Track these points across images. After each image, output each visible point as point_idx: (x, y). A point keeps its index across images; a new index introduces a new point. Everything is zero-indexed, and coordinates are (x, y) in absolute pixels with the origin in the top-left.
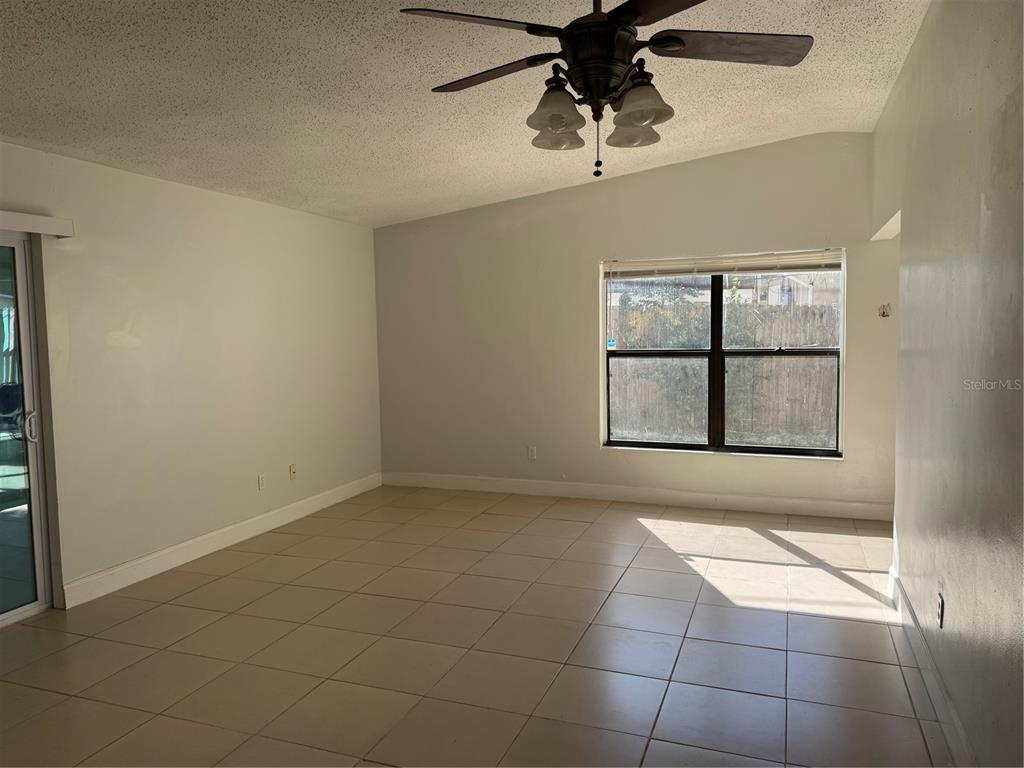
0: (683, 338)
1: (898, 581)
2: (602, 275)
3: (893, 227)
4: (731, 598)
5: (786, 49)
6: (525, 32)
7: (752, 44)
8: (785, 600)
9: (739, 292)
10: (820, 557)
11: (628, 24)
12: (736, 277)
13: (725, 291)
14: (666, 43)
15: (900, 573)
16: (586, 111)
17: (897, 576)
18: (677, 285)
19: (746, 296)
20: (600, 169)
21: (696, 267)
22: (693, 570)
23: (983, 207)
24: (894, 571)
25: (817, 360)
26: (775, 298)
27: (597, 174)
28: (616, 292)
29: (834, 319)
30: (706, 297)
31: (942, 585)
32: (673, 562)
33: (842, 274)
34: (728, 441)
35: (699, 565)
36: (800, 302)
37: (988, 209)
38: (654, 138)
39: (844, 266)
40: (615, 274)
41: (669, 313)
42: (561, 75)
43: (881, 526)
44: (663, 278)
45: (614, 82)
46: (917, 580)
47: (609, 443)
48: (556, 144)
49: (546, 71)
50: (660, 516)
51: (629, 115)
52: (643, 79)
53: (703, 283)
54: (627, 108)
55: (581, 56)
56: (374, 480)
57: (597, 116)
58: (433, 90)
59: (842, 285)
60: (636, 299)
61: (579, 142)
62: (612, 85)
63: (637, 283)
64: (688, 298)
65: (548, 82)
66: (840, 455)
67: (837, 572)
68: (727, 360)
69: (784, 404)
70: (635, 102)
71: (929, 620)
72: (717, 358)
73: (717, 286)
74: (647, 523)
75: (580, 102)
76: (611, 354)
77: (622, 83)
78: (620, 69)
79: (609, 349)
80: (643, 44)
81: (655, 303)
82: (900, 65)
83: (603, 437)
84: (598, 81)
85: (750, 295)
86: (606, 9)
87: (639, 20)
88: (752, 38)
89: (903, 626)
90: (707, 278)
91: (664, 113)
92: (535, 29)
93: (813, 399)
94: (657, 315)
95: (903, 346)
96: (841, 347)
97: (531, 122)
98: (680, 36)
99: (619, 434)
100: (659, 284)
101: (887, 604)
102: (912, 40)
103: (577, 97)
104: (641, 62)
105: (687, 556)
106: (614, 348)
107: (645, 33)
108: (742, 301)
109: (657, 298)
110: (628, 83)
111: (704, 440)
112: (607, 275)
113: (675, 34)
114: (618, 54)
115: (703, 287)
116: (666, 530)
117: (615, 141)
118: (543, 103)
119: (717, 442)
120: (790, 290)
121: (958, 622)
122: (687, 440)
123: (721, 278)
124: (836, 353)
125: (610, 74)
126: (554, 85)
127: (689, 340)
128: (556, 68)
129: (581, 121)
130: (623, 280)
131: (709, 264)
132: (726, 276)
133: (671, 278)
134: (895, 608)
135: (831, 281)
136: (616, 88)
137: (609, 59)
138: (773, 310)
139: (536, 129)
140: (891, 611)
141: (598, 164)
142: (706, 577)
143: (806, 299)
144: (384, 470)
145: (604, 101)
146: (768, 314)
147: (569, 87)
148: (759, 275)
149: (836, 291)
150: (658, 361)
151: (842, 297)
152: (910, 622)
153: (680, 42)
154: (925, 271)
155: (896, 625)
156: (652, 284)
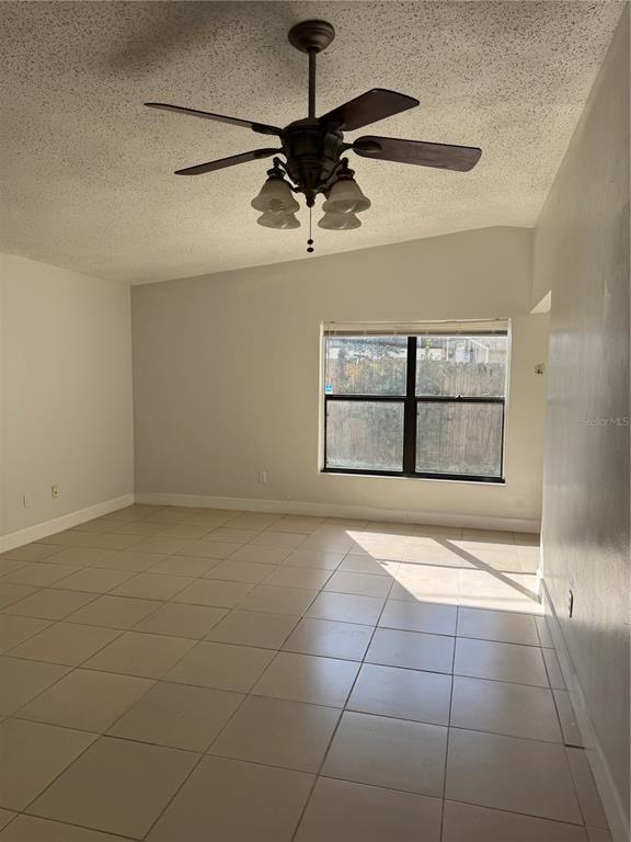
0: (387, 387)
1: (542, 580)
2: (322, 334)
3: (545, 304)
4: (415, 595)
5: (459, 158)
6: (251, 130)
7: (434, 151)
8: (456, 597)
9: (432, 350)
10: (486, 562)
11: (336, 128)
12: (429, 339)
13: (418, 350)
14: (366, 146)
15: (545, 575)
16: (300, 198)
17: (541, 577)
18: (383, 344)
19: (436, 354)
20: (312, 246)
21: (395, 330)
22: (386, 572)
23: (606, 290)
24: (540, 573)
25: (489, 406)
26: (460, 357)
27: (310, 250)
28: (333, 347)
29: (502, 375)
30: (404, 354)
31: (572, 585)
32: (372, 566)
33: (507, 339)
34: (418, 469)
35: (391, 568)
36: (479, 360)
37: (609, 292)
38: (356, 223)
39: (509, 333)
40: (332, 333)
41: (375, 366)
42: (281, 167)
43: (531, 537)
44: (372, 338)
45: (324, 176)
46: (556, 581)
47: (325, 470)
48: (277, 224)
49: (268, 163)
50: (363, 529)
51: (335, 203)
52: (347, 175)
53: (402, 342)
54: (335, 197)
55: (298, 153)
56: (128, 499)
57: (310, 203)
58: (176, 173)
59: (508, 349)
60: (351, 354)
61: (295, 223)
62: (322, 178)
63: (350, 341)
64: (392, 354)
65: (269, 172)
66: (503, 482)
67: (498, 574)
68: (419, 405)
69: (463, 440)
70: (341, 193)
71: (563, 612)
72: (411, 402)
73: (412, 346)
74: (353, 534)
75: (296, 190)
76: (328, 398)
77: (331, 176)
78: (329, 166)
79: (327, 393)
80: (348, 146)
81: (367, 357)
82: (553, 176)
83: (320, 465)
84: (311, 174)
85: (440, 354)
86: (318, 115)
87: (344, 126)
88: (436, 147)
89: (545, 616)
90: (404, 339)
91: (363, 204)
92: (259, 128)
93: (486, 437)
94: (368, 367)
95: (550, 397)
96: (506, 396)
97: (255, 204)
98: (379, 142)
99: (333, 463)
100: (370, 343)
101: (534, 599)
102: (562, 157)
103: (295, 186)
104: (346, 160)
105: (383, 561)
106: (331, 393)
107: (350, 137)
108: (434, 358)
109: (367, 353)
110: (335, 176)
111: (400, 468)
112: (326, 333)
113: (376, 140)
114: (327, 153)
115: (403, 346)
116: (368, 540)
117: (324, 224)
118: (265, 189)
119: (409, 470)
120: (472, 351)
121: (582, 614)
122: (386, 468)
123: (415, 339)
124: (501, 401)
125: (320, 169)
126: (275, 175)
127: (391, 388)
128: (277, 161)
129: (296, 206)
130: (340, 338)
131: (406, 328)
132: (419, 338)
133: (377, 338)
134: (540, 602)
135: (499, 344)
136: (325, 181)
137: (320, 156)
138: (457, 366)
139: (259, 209)
140: (537, 604)
141: (310, 242)
142: (397, 578)
143: (483, 358)
144: (136, 490)
145: (316, 191)
146: (452, 370)
147: (286, 177)
148: (448, 338)
149: (503, 352)
150: (368, 403)
151: (507, 358)
152: (550, 613)
153: (379, 147)
154: (566, 339)
155: (540, 616)
156: (363, 342)
